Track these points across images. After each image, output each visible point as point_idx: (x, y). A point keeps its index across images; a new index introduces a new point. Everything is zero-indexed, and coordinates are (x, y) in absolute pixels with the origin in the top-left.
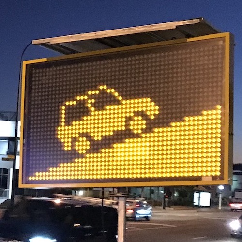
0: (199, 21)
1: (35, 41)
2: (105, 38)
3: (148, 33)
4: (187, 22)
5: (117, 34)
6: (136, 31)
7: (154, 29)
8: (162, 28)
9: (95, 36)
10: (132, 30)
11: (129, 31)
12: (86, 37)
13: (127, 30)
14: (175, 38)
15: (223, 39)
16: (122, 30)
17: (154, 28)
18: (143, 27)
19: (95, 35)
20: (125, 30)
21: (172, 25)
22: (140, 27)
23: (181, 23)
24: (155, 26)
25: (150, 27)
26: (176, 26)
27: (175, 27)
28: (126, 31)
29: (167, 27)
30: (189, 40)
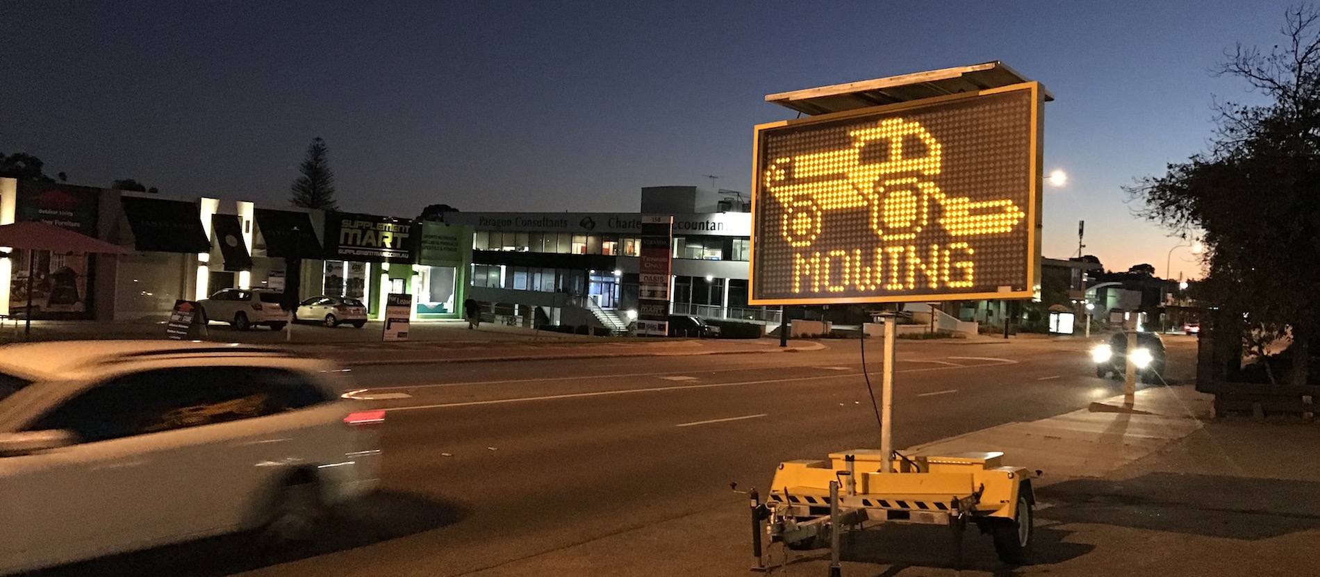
0: (994, 66)
1: (769, 96)
2: (865, 91)
3: (925, 83)
4: (977, 68)
5: (883, 85)
6: (909, 81)
7: (931, 78)
8: (943, 76)
9: (850, 89)
10: (901, 80)
11: (897, 81)
12: (839, 90)
13: (894, 79)
14: (964, 91)
15: (1029, 91)
16: (888, 80)
17: (931, 76)
18: (914, 76)
19: (850, 87)
20: (891, 79)
21: (957, 72)
22: (913, 74)
23: (969, 69)
24: (933, 73)
25: (927, 74)
26: (963, 74)
27: (960, 75)
28: (893, 81)
29: (950, 75)
30: (982, 93)
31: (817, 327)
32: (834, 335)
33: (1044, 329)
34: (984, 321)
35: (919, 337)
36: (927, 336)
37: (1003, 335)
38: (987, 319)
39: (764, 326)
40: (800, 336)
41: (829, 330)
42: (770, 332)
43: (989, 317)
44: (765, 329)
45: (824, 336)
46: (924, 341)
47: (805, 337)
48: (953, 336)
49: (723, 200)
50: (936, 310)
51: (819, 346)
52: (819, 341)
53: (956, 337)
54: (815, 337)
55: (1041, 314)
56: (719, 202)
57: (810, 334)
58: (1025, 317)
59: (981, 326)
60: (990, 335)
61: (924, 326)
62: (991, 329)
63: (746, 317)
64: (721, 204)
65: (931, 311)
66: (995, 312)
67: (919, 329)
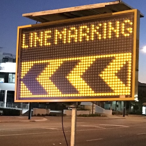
0: (119, 2)
4: (112, 3)
6: (82, 8)
7: (92, 7)
8: (97, 6)
11: (78, 8)
15: (133, 13)
16: (74, 8)
19: (58, 11)
21: (103, 5)
22: (84, 6)
23: (108, 4)
25: (90, 6)
28: (76, 8)
29: (100, 6)
30: (113, 14)
31: (44, 111)
32: (51, 115)
33: (140, 113)
34: (115, 109)
35: (87, 116)
36: (90, 116)
37: (123, 115)
38: (116, 108)
39: (22, 111)
40: (37, 115)
41: (49, 113)
42: (24, 113)
43: (117, 108)
44: (22, 112)
45: (47, 115)
46: (89, 118)
47: (39, 115)
48: (101, 115)
49: (5, 57)
50: (94, 104)
51: (45, 119)
52: (45, 117)
53: (103, 116)
54: (43, 116)
55: (139, 107)
56: (3, 58)
57: (41, 114)
58: (132, 108)
59: (113, 111)
60: (117, 115)
61: (89, 111)
62: (118, 113)
63: (14, 107)
64: (4, 59)
65: (92, 105)
66: (119, 106)
67: (87, 113)
